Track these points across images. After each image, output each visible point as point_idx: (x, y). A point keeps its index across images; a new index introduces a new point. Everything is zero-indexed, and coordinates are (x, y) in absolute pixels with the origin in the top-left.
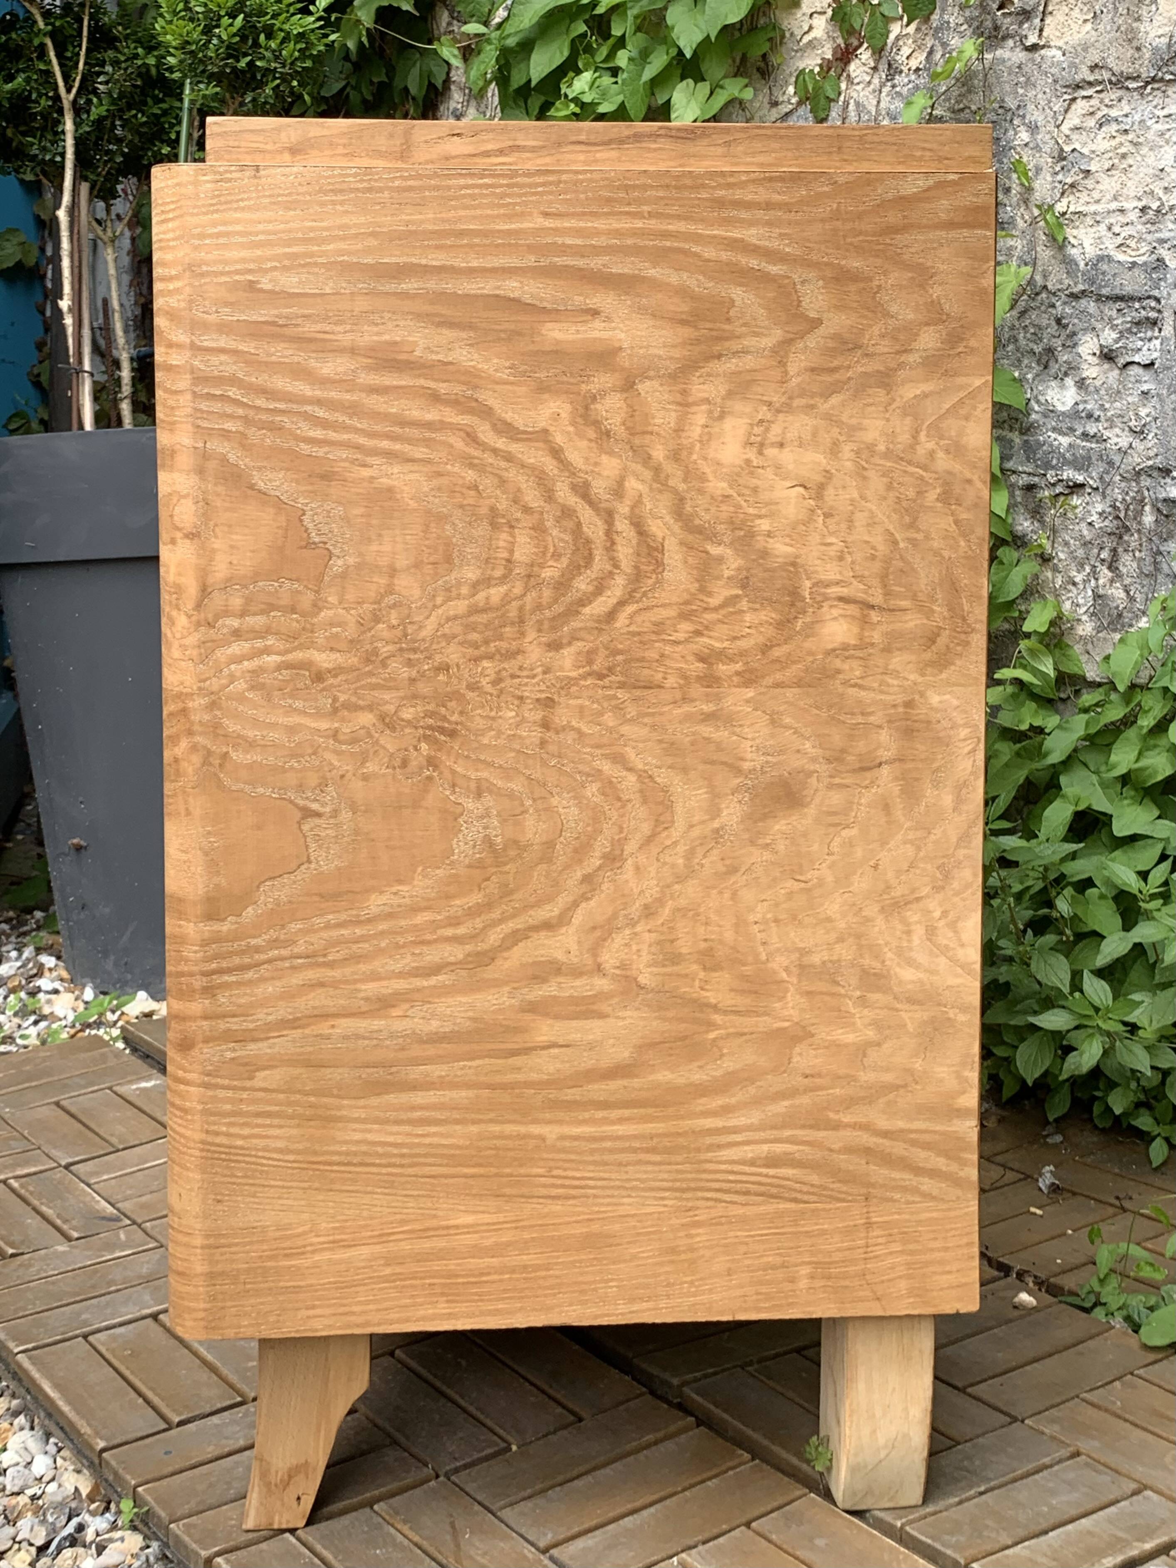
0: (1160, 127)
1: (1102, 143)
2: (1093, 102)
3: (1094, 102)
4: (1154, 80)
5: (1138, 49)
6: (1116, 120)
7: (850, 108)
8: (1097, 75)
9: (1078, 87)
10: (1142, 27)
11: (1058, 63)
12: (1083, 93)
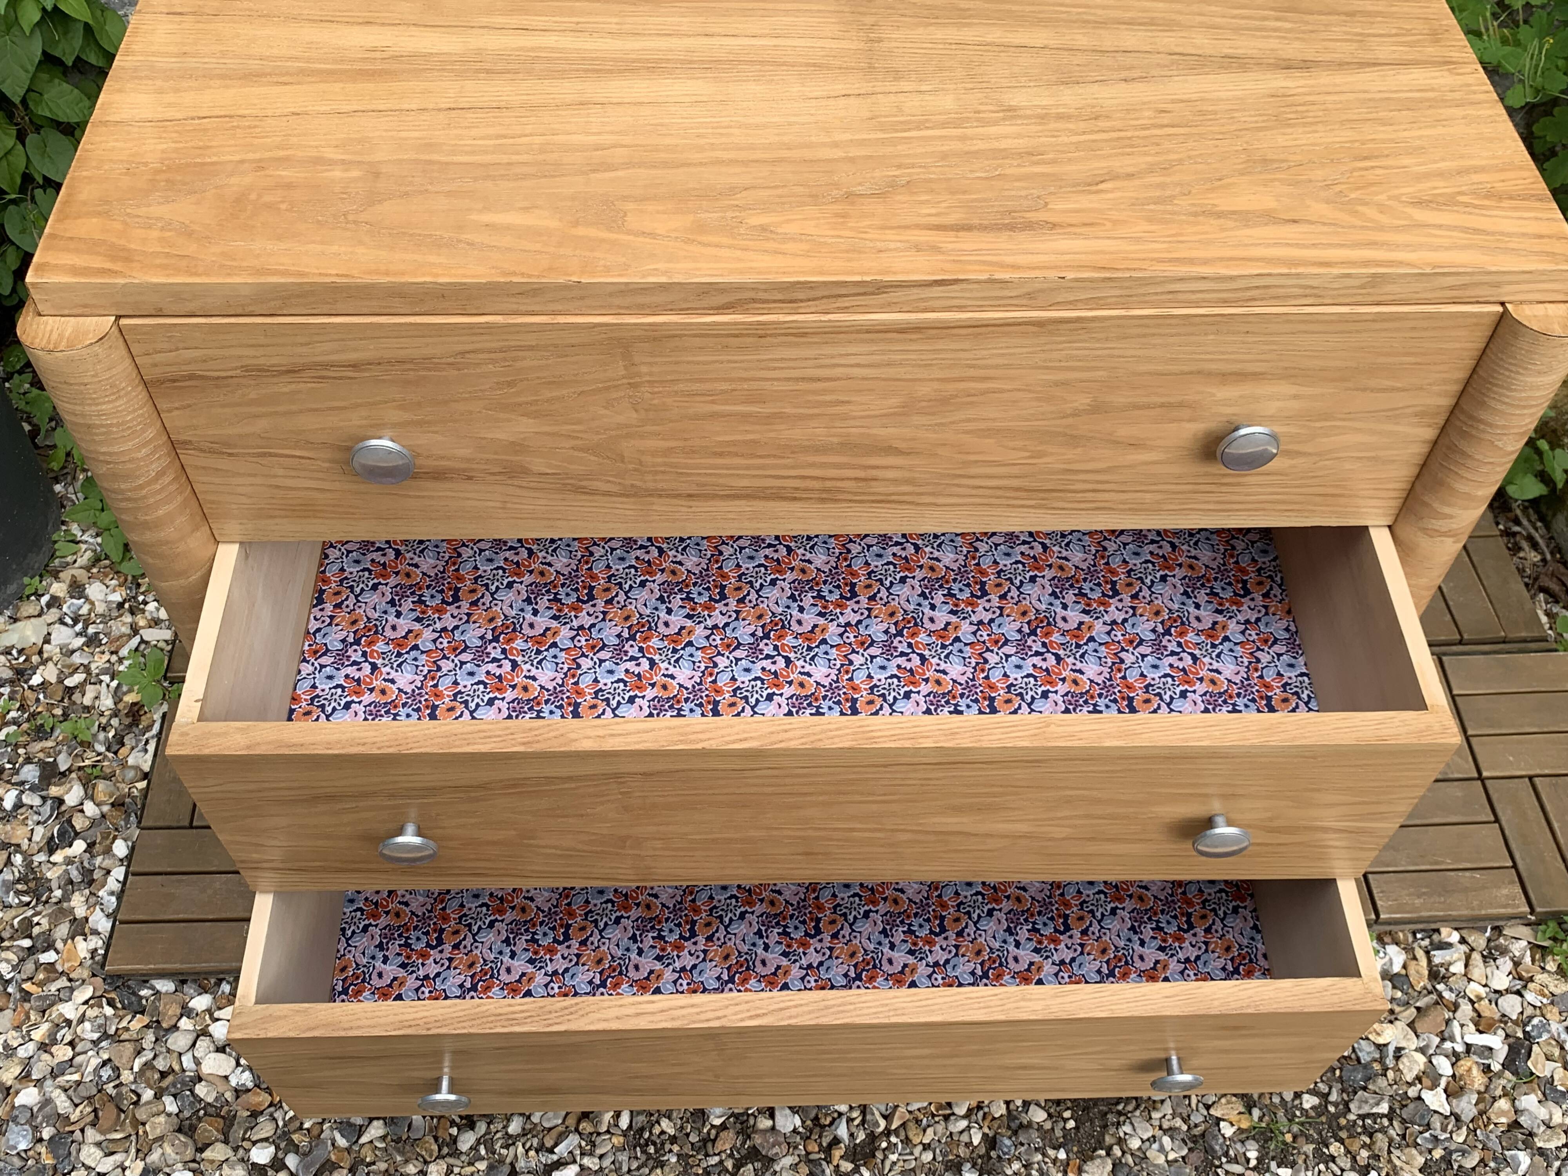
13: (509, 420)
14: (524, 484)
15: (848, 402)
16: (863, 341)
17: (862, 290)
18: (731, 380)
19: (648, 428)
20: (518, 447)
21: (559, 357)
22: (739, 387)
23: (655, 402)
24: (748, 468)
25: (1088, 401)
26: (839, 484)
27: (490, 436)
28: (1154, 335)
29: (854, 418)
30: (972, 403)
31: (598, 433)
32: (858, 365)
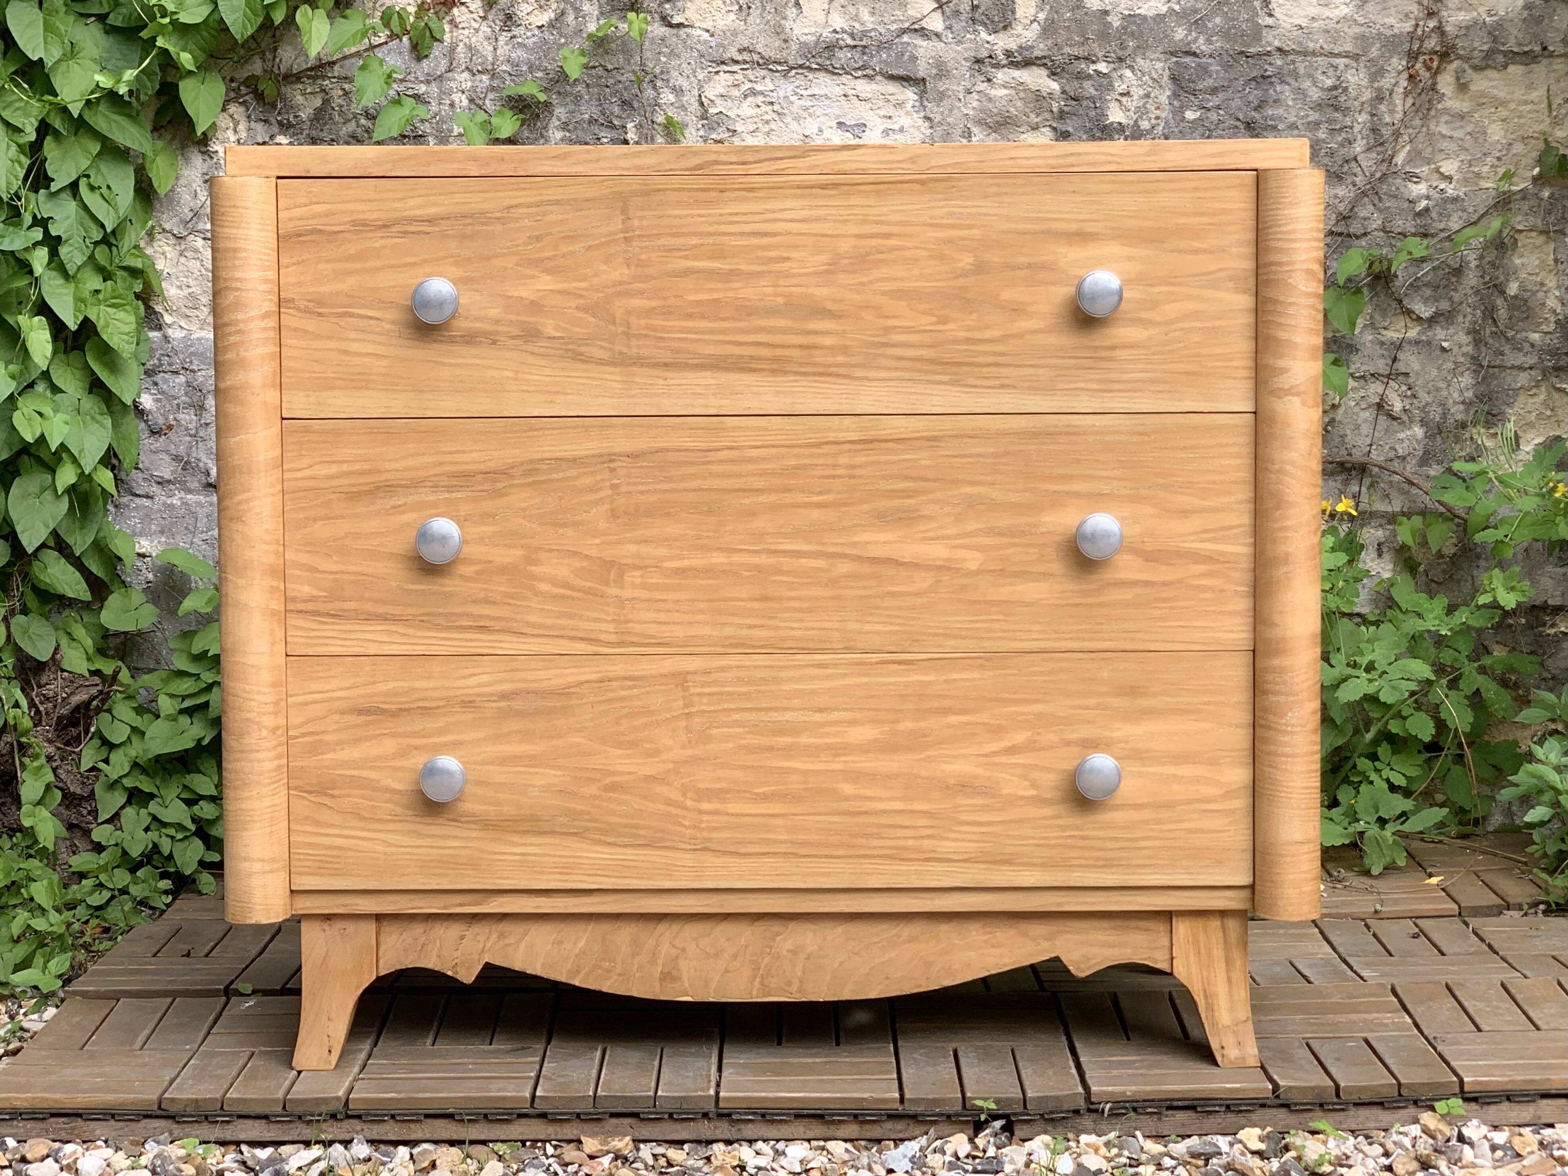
0: (802, 102)
1: (747, 109)
2: (737, 76)
3: (739, 77)
4: (801, 66)
5: (786, 41)
6: (762, 93)
7: (459, 49)
8: (746, 56)
9: (723, 63)
10: (787, 24)
11: (705, 42)
12: (727, 68)
13: (533, 277)
14: (536, 350)
15: (788, 259)
16: (796, 196)
17: (793, 154)
18: (700, 234)
19: (638, 286)
20: (535, 307)
21: (577, 211)
22: (706, 242)
23: (643, 257)
24: (712, 332)
25: (971, 260)
26: (787, 352)
27: (516, 294)
28: (1006, 193)
29: (794, 276)
30: (882, 261)
31: (597, 291)
32: (792, 221)
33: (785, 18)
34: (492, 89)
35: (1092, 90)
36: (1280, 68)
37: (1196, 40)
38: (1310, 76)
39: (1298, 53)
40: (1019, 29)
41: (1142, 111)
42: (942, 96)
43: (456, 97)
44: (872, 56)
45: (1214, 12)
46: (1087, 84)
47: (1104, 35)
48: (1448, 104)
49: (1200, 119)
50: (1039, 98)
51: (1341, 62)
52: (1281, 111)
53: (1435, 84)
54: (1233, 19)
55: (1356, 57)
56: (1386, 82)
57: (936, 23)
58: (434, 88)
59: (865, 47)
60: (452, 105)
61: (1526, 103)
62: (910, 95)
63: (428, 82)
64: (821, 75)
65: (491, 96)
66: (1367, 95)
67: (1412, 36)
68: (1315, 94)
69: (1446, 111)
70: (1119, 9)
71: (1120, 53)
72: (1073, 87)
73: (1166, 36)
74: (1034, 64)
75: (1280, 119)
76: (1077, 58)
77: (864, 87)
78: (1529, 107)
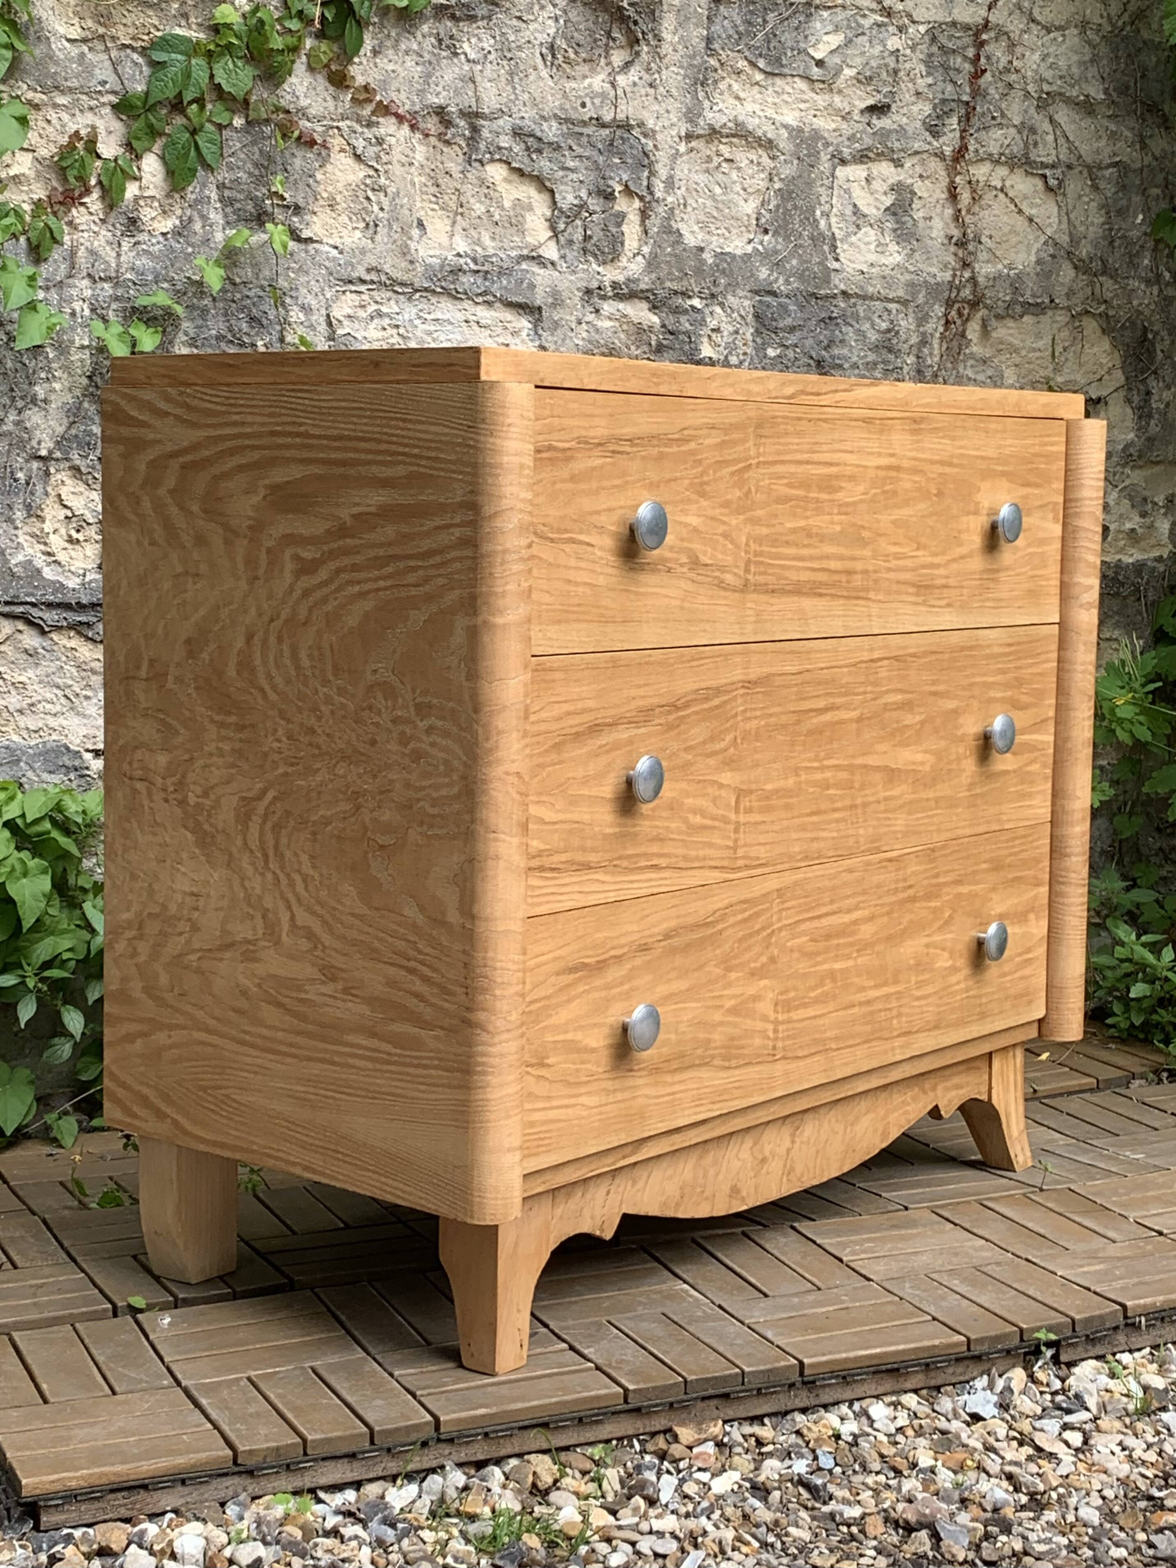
0: (426, 327)
1: (373, 331)
2: (364, 297)
4: (426, 290)
5: (412, 262)
6: (388, 315)
7: (80, 254)
8: (373, 276)
9: (350, 282)
10: (413, 245)
11: (334, 259)
12: (353, 288)
33: (410, 239)
34: (117, 299)
35: (687, 325)
36: (844, 310)
37: (777, 279)
38: (869, 319)
39: (857, 296)
40: (624, 260)
41: (731, 348)
42: (556, 325)
43: (77, 306)
44: (493, 282)
45: (792, 255)
46: (683, 319)
47: (699, 271)
48: (975, 349)
49: (779, 356)
50: (640, 330)
51: (893, 306)
52: (845, 351)
53: (964, 331)
54: (806, 262)
55: (904, 303)
56: (929, 327)
57: (551, 252)
58: (54, 296)
59: (487, 272)
60: (73, 314)
61: (1034, 350)
62: (524, 323)
63: (47, 289)
64: (444, 299)
65: (114, 306)
66: (914, 339)
67: (951, 283)
68: (873, 336)
69: (972, 356)
70: (712, 247)
71: (714, 290)
72: (670, 320)
73: (752, 275)
74: (636, 297)
75: (847, 359)
76: (676, 293)
77: (484, 314)
78: (1038, 354)
